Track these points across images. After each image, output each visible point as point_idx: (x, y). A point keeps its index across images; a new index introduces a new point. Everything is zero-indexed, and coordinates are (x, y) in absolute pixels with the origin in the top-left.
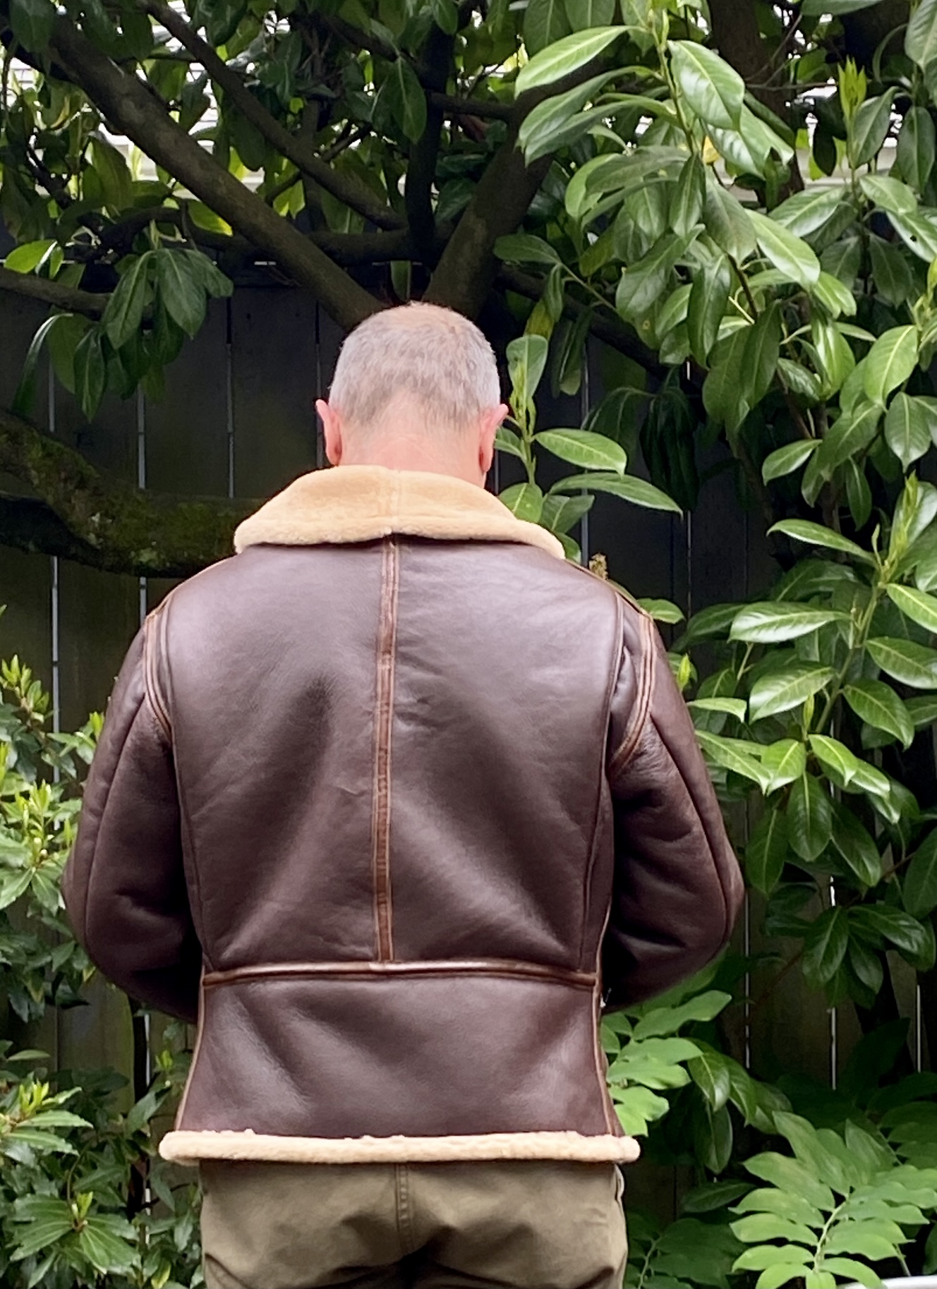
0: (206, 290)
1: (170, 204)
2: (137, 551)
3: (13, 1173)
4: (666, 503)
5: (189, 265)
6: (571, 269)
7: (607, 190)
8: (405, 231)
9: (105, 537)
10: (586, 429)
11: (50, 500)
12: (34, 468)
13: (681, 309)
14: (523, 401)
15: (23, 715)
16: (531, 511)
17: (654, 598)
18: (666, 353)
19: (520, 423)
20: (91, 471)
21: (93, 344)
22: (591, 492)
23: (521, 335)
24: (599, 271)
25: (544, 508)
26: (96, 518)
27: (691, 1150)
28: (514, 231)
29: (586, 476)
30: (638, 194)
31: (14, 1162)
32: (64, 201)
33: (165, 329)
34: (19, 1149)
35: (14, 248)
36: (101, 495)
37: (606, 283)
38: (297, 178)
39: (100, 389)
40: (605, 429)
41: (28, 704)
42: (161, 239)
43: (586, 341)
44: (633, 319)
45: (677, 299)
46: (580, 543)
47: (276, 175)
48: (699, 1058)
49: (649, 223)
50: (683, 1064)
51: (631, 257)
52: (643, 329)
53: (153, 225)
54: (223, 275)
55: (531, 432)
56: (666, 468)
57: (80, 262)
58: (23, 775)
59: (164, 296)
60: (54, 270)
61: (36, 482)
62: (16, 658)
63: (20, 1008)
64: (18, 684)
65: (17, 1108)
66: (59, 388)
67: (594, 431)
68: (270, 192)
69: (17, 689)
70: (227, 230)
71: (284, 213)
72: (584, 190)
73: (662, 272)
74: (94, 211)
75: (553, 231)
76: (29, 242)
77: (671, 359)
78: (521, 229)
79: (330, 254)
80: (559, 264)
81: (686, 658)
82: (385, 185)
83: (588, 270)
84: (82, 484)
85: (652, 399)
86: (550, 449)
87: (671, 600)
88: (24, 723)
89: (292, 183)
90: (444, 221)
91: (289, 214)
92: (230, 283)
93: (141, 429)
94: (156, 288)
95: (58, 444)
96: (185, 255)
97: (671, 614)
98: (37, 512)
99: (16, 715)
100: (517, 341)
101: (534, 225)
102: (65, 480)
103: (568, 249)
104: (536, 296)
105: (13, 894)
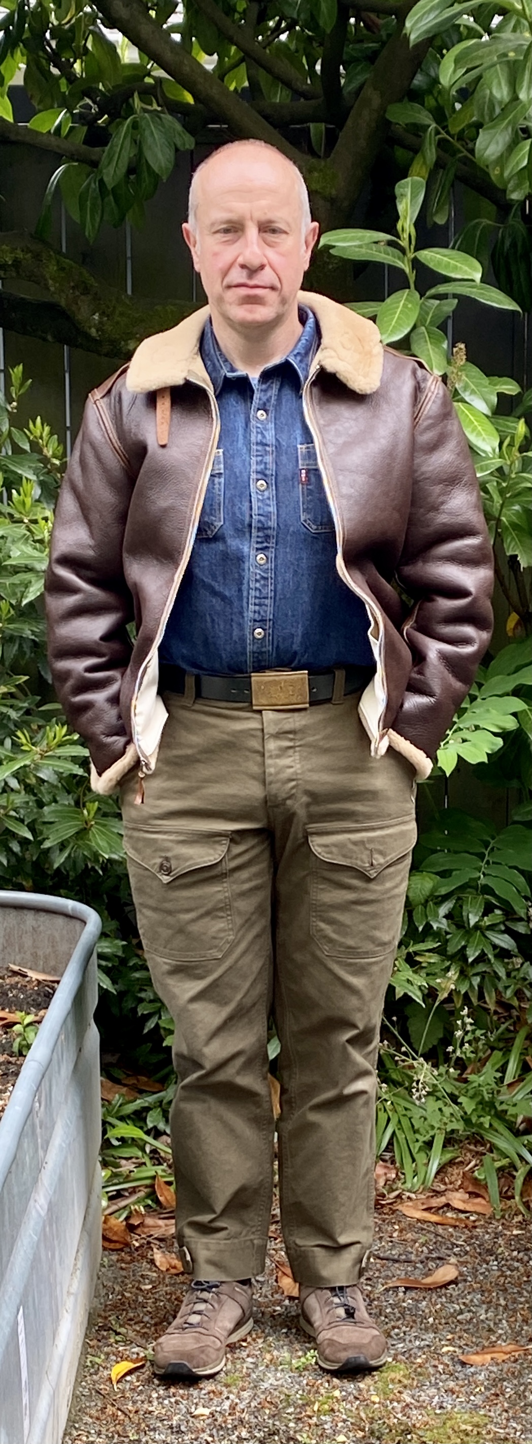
0: (175, 145)
1: (148, 80)
2: (125, 341)
3: (42, 788)
4: (510, 304)
5: (163, 127)
6: (443, 129)
7: (470, 66)
8: (322, 99)
9: (102, 331)
10: (453, 248)
11: (63, 303)
12: (51, 279)
13: (524, 156)
14: (407, 226)
15: (45, 460)
16: (410, 309)
17: (500, 376)
18: (513, 191)
19: (404, 243)
20: (92, 281)
21: (93, 185)
22: (455, 296)
23: (406, 177)
24: (463, 130)
25: (421, 308)
26: (96, 317)
27: (519, 778)
28: (400, 100)
29: (453, 283)
30: (493, 69)
31: (43, 781)
32: (71, 78)
33: (145, 175)
34: (46, 771)
35: (35, 114)
36: (100, 299)
37: (468, 141)
38: (242, 60)
39: (98, 219)
40: (466, 248)
41: (48, 451)
42: (142, 108)
43: (452, 186)
44: (487, 166)
45: (521, 150)
46: (446, 334)
47: (226, 59)
48: (525, 710)
49: (500, 91)
50: (515, 714)
51: (487, 118)
52: (494, 173)
53: (136, 95)
54: (188, 135)
55: (412, 250)
56: (510, 281)
57: (83, 125)
58: (45, 505)
59: (145, 149)
60: (65, 131)
61: (52, 289)
62: (39, 418)
63: (46, 673)
64: (41, 438)
65: (45, 742)
66: (69, 218)
67: (458, 250)
68: (222, 72)
69: (40, 441)
70: (190, 99)
71: (232, 88)
72: (453, 65)
73: (510, 129)
74: (93, 85)
75: (430, 101)
76: (46, 109)
77: (515, 196)
78: (406, 99)
79: (266, 117)
80: (434, 125)
81: (522, 420)
82: (307, 67)
83: (455, 129)
84: (86, 290)
85: (499, 228)
86: (426, 263)
87: (512, 377)
88: (45, 467)
89: (236, 65)
90: (349, 93)
91: (236, 89)
92: (192, 140)
93: (129, 255)
94: (138, 144)
95: (67, 261)
96: (160, 118)
97: (510, 388)
98: (53, 310)
99: (40, 461)
100: (403, 181)
101: (415, 96)
102: (73, 288)
103: (440, 115)
104: (416, 150)
105: (38, 590)
